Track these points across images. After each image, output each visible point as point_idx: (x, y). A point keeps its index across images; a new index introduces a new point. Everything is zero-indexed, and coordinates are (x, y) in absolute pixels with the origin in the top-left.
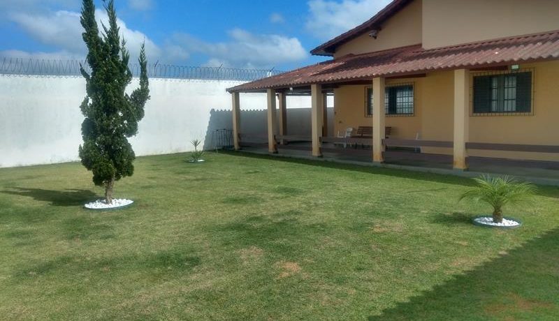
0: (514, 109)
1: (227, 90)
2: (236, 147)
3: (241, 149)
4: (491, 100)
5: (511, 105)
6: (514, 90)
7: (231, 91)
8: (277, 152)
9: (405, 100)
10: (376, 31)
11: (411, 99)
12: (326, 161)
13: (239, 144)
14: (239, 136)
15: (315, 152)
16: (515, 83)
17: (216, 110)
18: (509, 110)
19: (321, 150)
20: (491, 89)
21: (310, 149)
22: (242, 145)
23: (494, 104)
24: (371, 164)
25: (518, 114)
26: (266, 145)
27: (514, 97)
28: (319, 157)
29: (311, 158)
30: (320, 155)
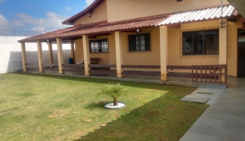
0: (144, 49)
1: (18, 41)
2: (24, 70)
3: (27, 71)
4: (136, 46)
5: (143, 48)
6: (144, 41)
7: (20, 42)
8: (44, 72)
9: (105, 46)
10: (90, 14)
11: (107, 45)
12: (65, 76)
13: (26, 68)
14: (26, 64)
15: (60, 72)
16: (144, 38)
17: (13, 52)
18: (143, 50)
19: (63, 70)
20: (135, 41)
21: (58, 70)
22: (28, 69)
23: (137, 47)
24: (84, 76)
25: (146, 51)
26: (38, 69)
27: (144, 44)
28: (62, 74)
29: (58, 74)
30: (62, 73)
